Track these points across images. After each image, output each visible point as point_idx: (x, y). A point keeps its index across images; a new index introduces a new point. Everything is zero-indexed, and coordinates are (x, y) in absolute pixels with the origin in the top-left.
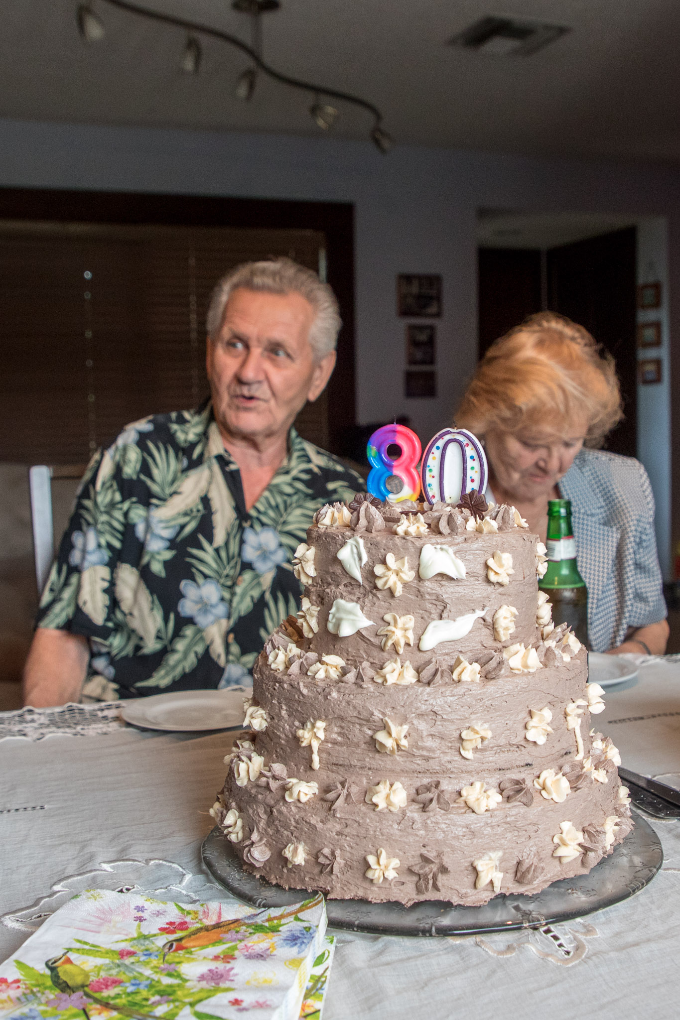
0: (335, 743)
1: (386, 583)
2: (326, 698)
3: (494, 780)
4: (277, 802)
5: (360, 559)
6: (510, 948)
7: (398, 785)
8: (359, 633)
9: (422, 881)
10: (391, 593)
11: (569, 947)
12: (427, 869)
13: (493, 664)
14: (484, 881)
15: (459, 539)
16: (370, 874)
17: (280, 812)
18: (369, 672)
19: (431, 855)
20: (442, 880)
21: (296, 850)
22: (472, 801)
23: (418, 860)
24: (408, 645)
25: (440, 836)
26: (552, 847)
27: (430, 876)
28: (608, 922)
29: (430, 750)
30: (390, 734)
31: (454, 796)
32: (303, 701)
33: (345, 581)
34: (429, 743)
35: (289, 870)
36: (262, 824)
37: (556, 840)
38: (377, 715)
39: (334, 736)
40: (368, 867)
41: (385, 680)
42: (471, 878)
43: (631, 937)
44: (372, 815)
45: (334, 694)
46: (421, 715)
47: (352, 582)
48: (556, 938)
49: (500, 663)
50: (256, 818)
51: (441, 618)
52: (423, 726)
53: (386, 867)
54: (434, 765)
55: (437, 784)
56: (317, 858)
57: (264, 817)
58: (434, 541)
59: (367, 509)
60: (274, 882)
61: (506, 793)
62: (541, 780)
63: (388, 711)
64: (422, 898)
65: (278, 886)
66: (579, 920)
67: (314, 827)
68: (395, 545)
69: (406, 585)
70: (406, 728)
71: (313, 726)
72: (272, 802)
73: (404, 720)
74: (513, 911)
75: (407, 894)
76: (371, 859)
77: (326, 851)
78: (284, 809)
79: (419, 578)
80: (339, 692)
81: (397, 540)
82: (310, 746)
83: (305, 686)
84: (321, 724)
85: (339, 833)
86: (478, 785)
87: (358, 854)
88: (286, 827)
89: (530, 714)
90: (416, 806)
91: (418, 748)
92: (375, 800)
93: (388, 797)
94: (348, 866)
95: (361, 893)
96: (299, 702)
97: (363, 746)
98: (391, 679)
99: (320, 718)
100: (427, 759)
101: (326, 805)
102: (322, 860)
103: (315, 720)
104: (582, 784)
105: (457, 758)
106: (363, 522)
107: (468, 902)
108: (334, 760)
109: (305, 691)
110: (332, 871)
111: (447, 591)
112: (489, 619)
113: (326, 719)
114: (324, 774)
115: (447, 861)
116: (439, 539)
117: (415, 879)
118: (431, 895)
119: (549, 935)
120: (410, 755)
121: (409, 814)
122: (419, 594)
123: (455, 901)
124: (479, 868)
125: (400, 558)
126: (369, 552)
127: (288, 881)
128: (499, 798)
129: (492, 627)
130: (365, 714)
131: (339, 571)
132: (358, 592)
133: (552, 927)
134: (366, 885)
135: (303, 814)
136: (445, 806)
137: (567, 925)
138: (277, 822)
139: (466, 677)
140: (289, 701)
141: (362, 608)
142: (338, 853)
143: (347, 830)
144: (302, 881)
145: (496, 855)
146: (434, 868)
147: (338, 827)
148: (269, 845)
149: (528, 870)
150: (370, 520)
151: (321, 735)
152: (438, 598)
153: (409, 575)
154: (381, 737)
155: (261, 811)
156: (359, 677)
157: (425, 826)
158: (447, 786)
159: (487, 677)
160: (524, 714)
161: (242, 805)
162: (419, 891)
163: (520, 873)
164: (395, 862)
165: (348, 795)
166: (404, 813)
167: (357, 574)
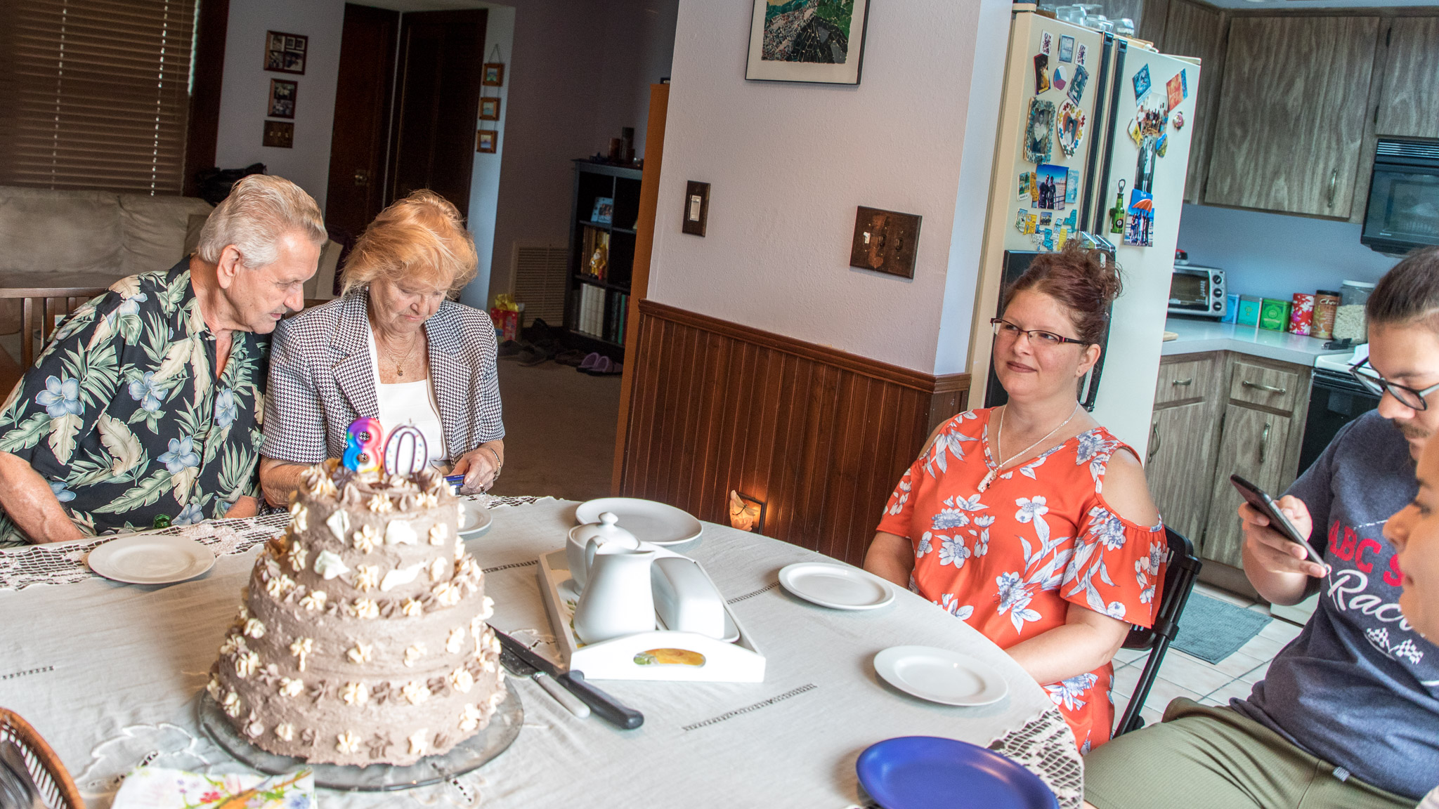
0: (317, 654)
1: (362, 545)
2: (315, 624)
3: (424, 680)
4: (272, 694)
5: (343, 525)
6: (432, 798)
7: (361, 686)
8: (338, 577)
9: (373, 752)
10: (364, 552)
11: (470, 795)
12: (379, 744)
13: (430, 601)
14: (415, 750)
15: (413, 515)
16: (339, 748)
17: (275, 702)
18: (345, 607)
19: (382, 734)
20: (388, 749)
21: (285, 729)
22: (410, 698)
23: (373, 737)
24: (372, 586)
25: (389, 721)
26: (458, 722)
27: (381, 749)
28: (492, 772)
29: (385, 661)
30: (359, 651)
31: (399, 691)
32: (296, 624)
33: (330, 538)
34: (385, 657)
35: (278, 742)
36: (259, 708)
37: (462, 717)
38: (351, 639)
39: (318, 650)
40: (338, 742)
41: (357, 614)
42: (406, 747)
43: (508, 785)
44: (343, 707)
45: (321, 623)
46: (381, 639)
47: (336, 541)
48: (461, 788)
49: (434, 601)
50: (254, 703)
51: (396, 568)
52: (381, 646)
53: (352, 743)
54: (386, 671)
55: (388, 685)
56: (301, 735)
57: (261, 703)
58: (396, 516)
59: (350, 489)
60: (265, 749)
61: (433, 688)
62: (454, 676)
63: (359, 636)
64: (373, 761)
65: (268, 752)
66: (475, 772)
67: (300, 715)
68: (370, 520)
69: (375, 547)
70: (370, 648)
71: (303, 642)
72: (268, 694)
73: (370, 642)
74: (432, 768)
75: (363, 760)
76: (341, 738)
77: (309, 731)
78: (278, 700)
79: (385, 542)
80: (324, 620)
81: (372, 516)
82: (299, 656)
83: (299, 614)
84: (309, 642)
85: (319, 719)
86: (414, 683)
87: (332, 733)
88: (279, 712)
89: (451, 633)
90: (373, 701)
91: (377, 660)
92: (346, 697)
93: (355, 695)
94: (324, 741)
95: (331, 759)
96: (293, 625)
97: (338, 657)
98: (362, 614)
99: (308, 637)
100: (382, 667)
101: (310, 699)
102: (305, 737)
103: (305, 638)
104: (479, 676)
105: (402, 666)
106: (346, 498)
107: (404, 762)
108: (316, 666)
109: (298, 618)
110: (312, 744)
111: (402, 552)
112: (428, 568)
113: (314, 637)
114: (307, 675)
115: (393, 738)
116: (399, 515)
117: (369, 749)
118: (381, 760)
119: (457, 786)
120: (370, 665)
121: (369, 707)
122: (383, 552)
123: (395, 762)
124: (413, 742)
125: (373, 528)
126: (351, 521)
127: (276, 748)
128: (428, 692)
129: (430, 574)
130: (342, 638)
131: (326, 531)
132: (339, 548)
133: (458, 779)
134: (335, 754)
135: (292, 704)
136: (394, 701)
137: (467, 776)
138: (271, 709)
139: (411, 613)
140: (285, 622)
141: (342, 559)
142: (317, 733)
143: (325, 718)
144: (288, 749)
145: (424, 731)
146: (383, 742)
147: (319, 715)
148: (264, 723)
149: (444, 740)
150: (351, 498)
151: (309, 649)
152: (396, 555)
153: (378, 541)
154: (353, 654)
155: (258, 698)
156: (339, 610)
157: (379, 715)
158: (395, 685)
159: (425, 610)
160: (447, 634)
161: (241, 691)
162: (371, 756)
163: (438, 741)
164: (358, 740)
165: (327, 693)
166: (366, 705)
167: (341, 536)
